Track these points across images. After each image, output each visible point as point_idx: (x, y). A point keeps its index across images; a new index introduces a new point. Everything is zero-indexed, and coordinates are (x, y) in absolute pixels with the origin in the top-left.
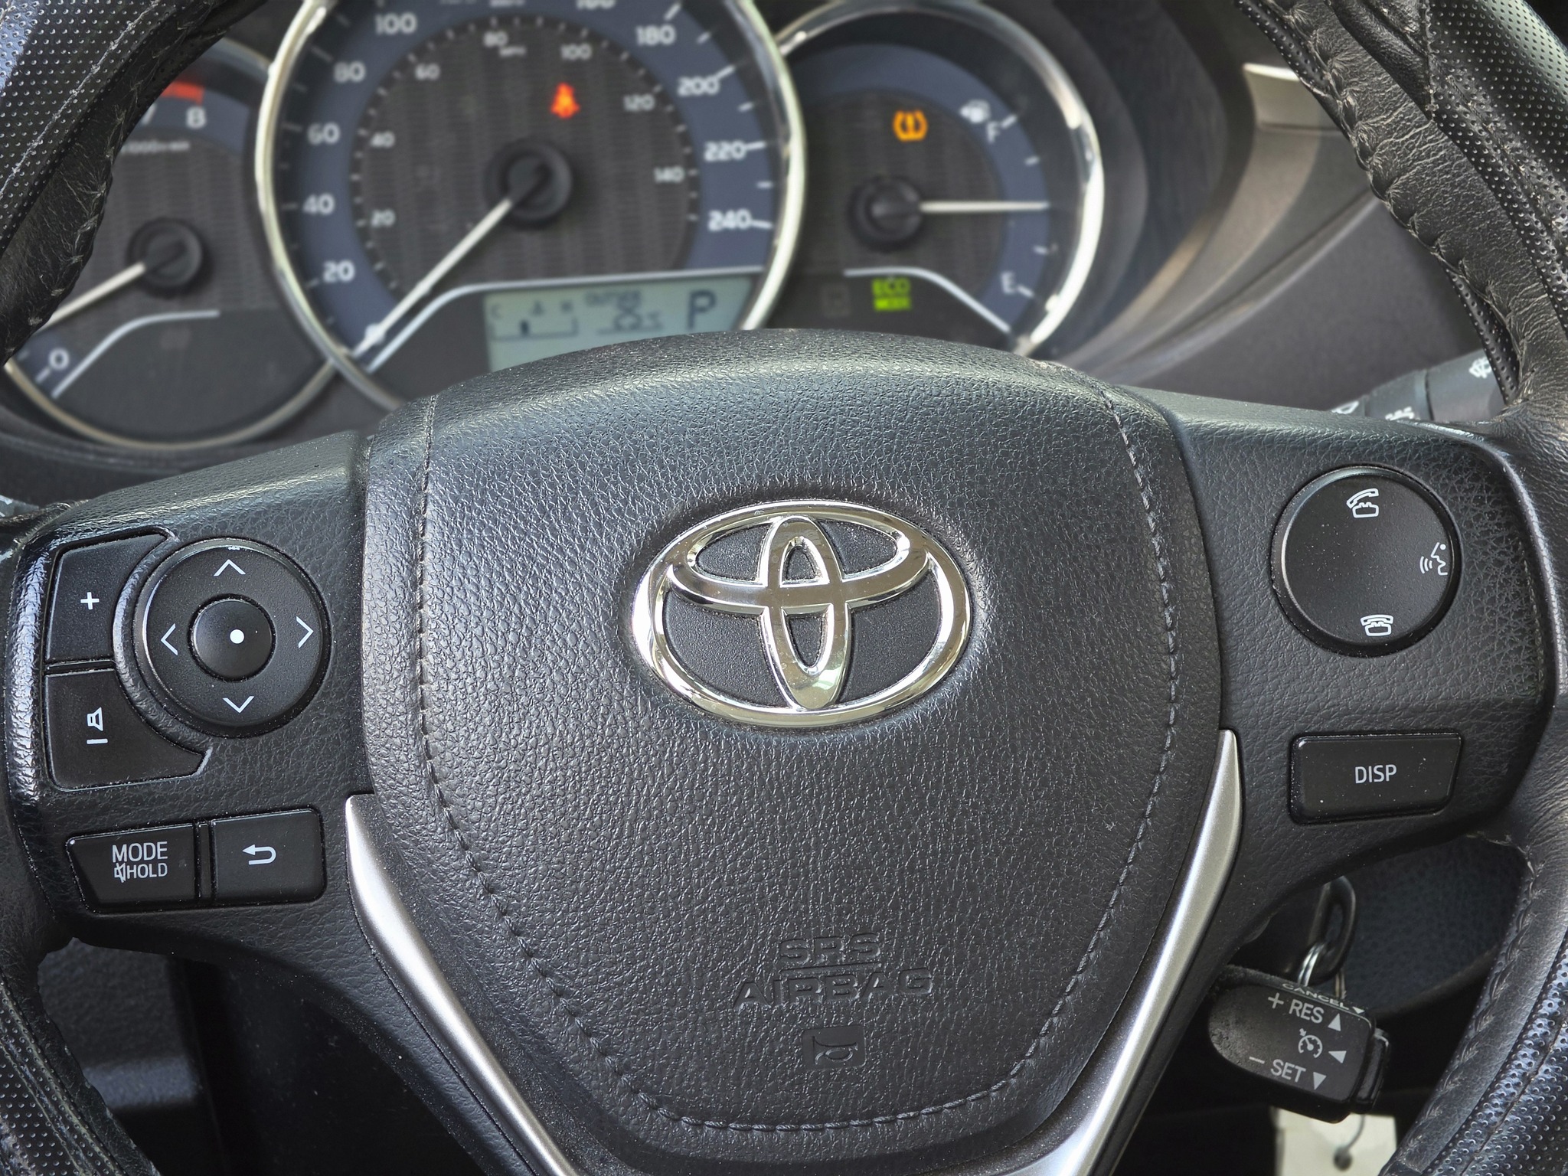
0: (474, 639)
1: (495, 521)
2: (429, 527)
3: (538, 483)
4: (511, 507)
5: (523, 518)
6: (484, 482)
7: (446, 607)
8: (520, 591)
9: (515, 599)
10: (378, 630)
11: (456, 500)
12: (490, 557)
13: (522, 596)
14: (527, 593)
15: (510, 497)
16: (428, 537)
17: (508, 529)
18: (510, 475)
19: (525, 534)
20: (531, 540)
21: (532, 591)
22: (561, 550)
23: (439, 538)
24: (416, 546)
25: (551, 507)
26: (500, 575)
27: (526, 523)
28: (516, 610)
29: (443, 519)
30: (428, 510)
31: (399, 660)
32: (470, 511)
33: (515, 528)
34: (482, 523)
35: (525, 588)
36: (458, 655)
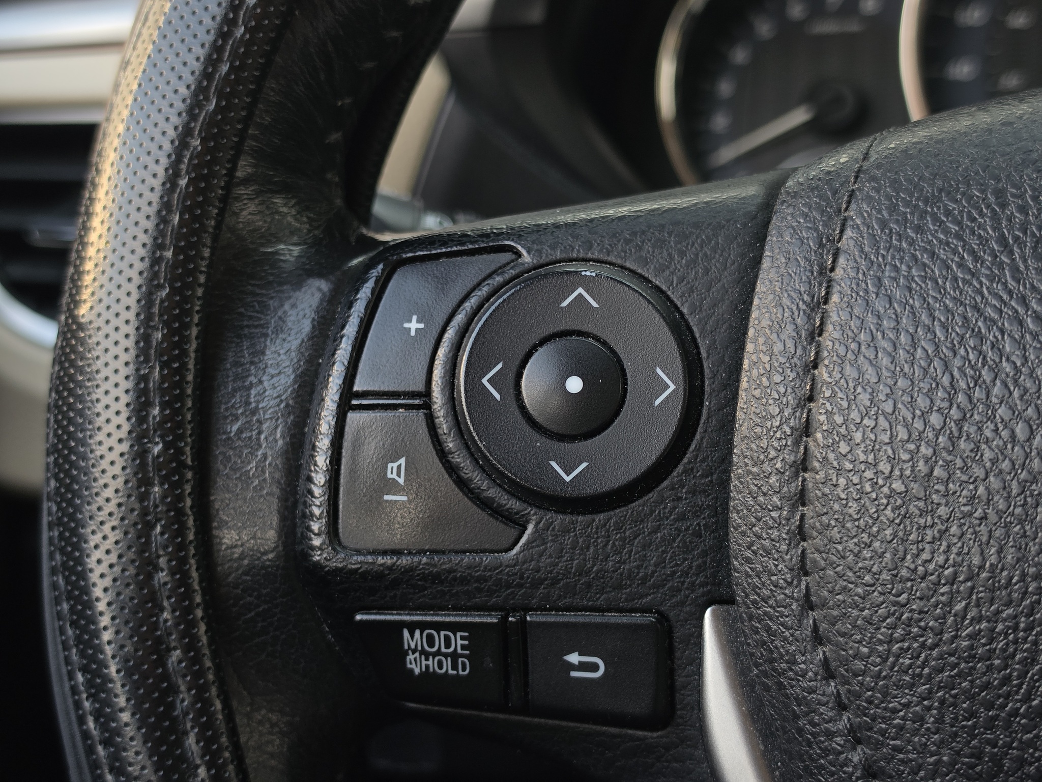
0: (881, 419)
1: (933, 255)
2: (842, 260)
3: (1003, 206)
4: (958, 236)
5: (973, 253)
6: (926, 202)
7: (848, 370)
8: (955, 354)
9: (947, 367)
10: (757, 393)
11: (883, 224)
12: (917, 304)
13: (957, 362)
14: (966, 358)
15: (959, 223)
16: (839, 273)
17: (948, 267)
18: (963, 194)
19: (973, 275)
20: (981, 283)
21: (971, 356)
22: (1024, 301)
23: (853, 274)
24: (820, 285)
25: (1016, 239)
26: (929, 329)
27: (976, 258)
28: (946, 380)
29: (862, 250)
30: (845, 237)
31: (778, 435)
32: (900, 240)
33: (960, 265)
34: (914, 257)
35: (962, 352)
36: (858, 437)
